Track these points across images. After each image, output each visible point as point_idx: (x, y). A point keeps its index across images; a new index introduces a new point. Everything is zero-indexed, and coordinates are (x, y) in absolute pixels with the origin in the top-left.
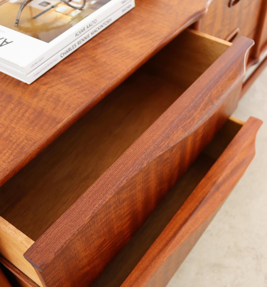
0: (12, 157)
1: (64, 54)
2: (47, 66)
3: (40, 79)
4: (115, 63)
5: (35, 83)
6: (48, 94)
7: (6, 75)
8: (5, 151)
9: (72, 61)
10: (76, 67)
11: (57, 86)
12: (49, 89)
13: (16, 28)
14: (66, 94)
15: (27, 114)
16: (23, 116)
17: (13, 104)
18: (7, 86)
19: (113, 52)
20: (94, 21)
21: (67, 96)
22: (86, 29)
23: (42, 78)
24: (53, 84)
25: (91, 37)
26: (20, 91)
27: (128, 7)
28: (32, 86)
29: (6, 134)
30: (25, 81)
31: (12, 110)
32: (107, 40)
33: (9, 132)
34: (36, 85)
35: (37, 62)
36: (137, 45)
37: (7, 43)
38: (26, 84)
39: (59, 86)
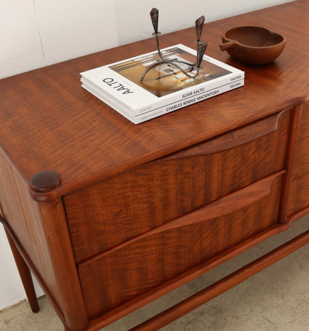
0: (105, 166)
1: (169, 109)
2: (153, 115)
3: (146, 123)
4: (207, 123)
5: (140, 125)
6: (147, 133)
7: (122, 116)
8: (102, 162)
9: (175, 115)
10: (176, 120)
11: (156, 130)
12: (149, 131)
13: (140, 84)
14: (160, 136)
15: (127, 143)
16: (123, 143)
17: (119, 134)
18: (119, 122)
19: (209, 115)
20: (202, 89)
21: (160, 137)
22: (193, 93)
23: (147, 122)
24: (153, 128)
25: (197, 101)
26: (127, 127)
27: (237, 85)
28: (138, 126)
29: (107, 152)
30: (133, 122)
31: (117, 138)
32: (209, 106)
33: (109, 151)
34: (141, 126)
35: (146, 109)
36: (232, 113)
37: (129, 92)
38: (134, 124)
39: (157, 130)
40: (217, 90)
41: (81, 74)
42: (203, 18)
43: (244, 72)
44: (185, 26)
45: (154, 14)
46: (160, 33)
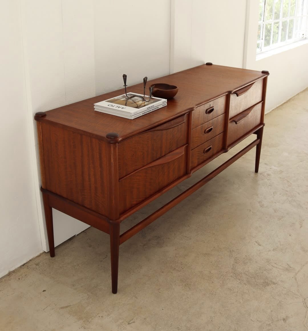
1: (143, 114)
20: (153, 106)
22: (150, 107)
27: (165, 105)
28: (133, 120)
40: (158, 107)
41: (94, 104)
42: (146, 78)
43: (167, 100)
44: (121, 88)
45: (125, 77)
46: (127, 85)
